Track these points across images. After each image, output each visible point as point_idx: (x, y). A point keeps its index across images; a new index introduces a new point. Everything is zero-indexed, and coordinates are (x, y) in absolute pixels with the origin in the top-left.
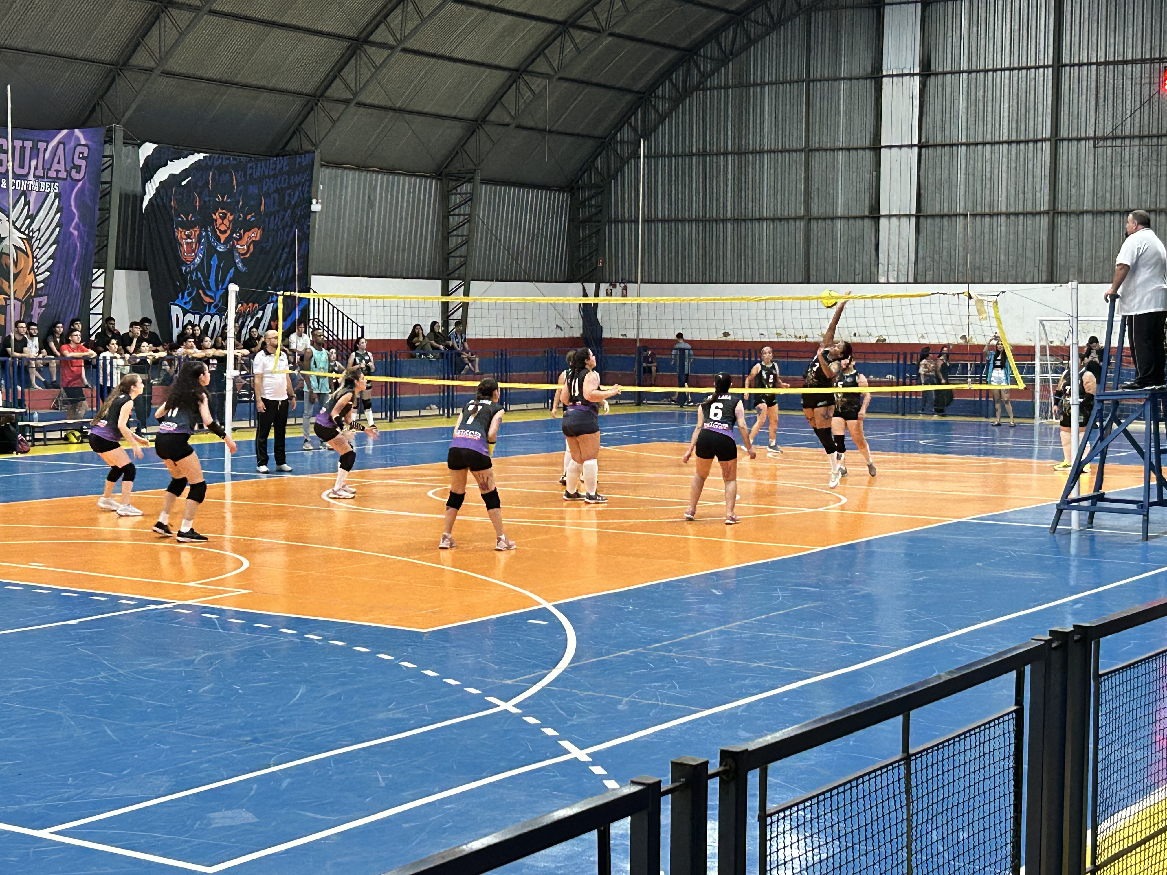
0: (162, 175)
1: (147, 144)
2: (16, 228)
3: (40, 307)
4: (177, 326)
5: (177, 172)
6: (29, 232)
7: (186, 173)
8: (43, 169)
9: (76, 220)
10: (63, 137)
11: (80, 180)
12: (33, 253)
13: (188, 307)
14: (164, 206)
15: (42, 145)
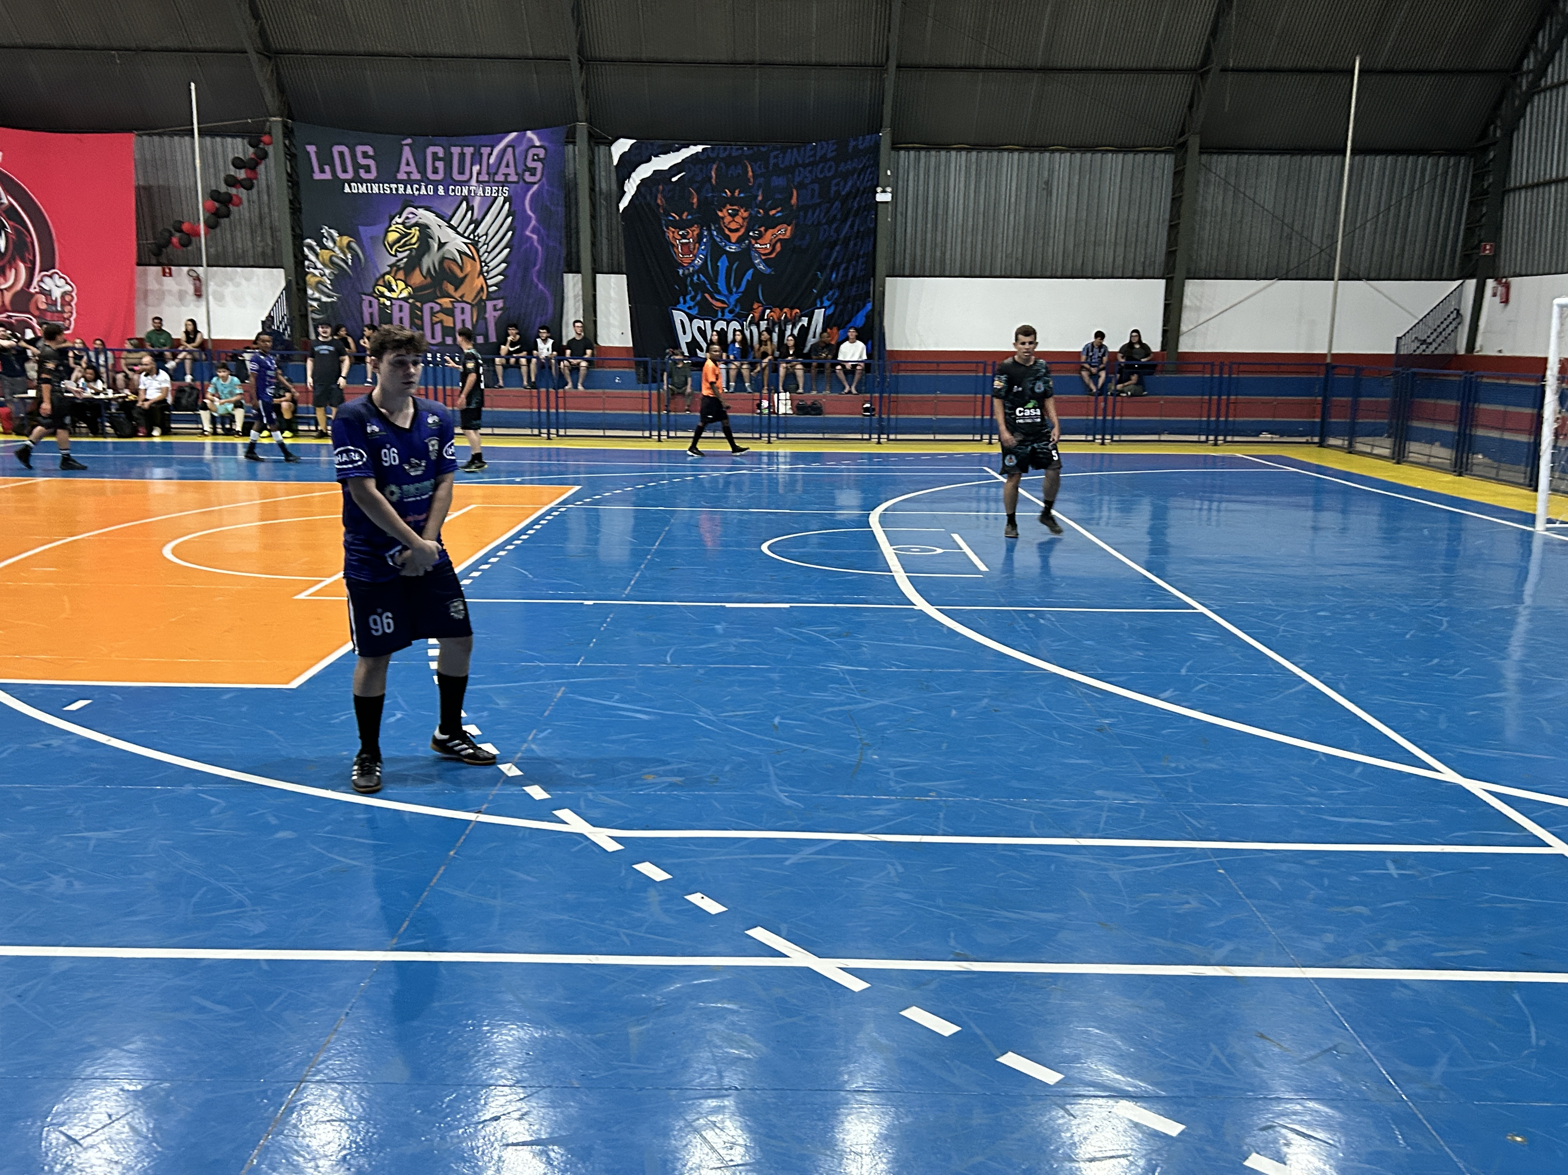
0: (644, 171)
1: (622, 140)
2: (458, 233)
3: (495, 310)
4: (684, 333)
5: (666, 168)
6: (474, 237)
7: (675, 169)
8: (488, 174)
9: (533, 222)
10: (509, 142)
11: (535, 183)
12: (480, 257)
13: (694, 312)
14: (648, 205)
15: (485, 151)
